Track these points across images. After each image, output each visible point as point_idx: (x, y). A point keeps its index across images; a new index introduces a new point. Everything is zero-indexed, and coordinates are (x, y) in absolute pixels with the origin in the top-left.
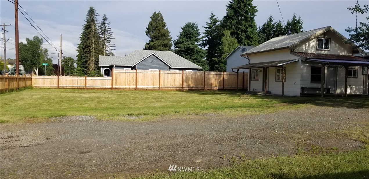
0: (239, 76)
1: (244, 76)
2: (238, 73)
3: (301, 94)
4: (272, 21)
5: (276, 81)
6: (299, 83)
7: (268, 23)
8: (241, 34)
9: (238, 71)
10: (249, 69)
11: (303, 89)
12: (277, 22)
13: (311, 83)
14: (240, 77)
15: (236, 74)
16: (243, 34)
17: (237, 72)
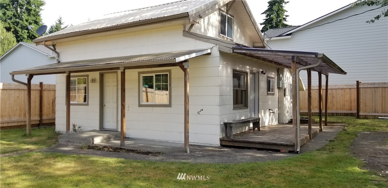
0: (32, 91)
1: (41, 91)
2: (29, 84)
3: (221, 140)
4: (62, 24)
5: (140, 106)
6: (217, 110)
7: (56, 26)
8: (22, 31)
9: (30, 79)
10: (65, 75)
11: (227, 126)
12: (67, 26)
13: (233, 109)
14: (35, 95)
15: (26, 87)
16: (25, 32)
17: (26, 82)
